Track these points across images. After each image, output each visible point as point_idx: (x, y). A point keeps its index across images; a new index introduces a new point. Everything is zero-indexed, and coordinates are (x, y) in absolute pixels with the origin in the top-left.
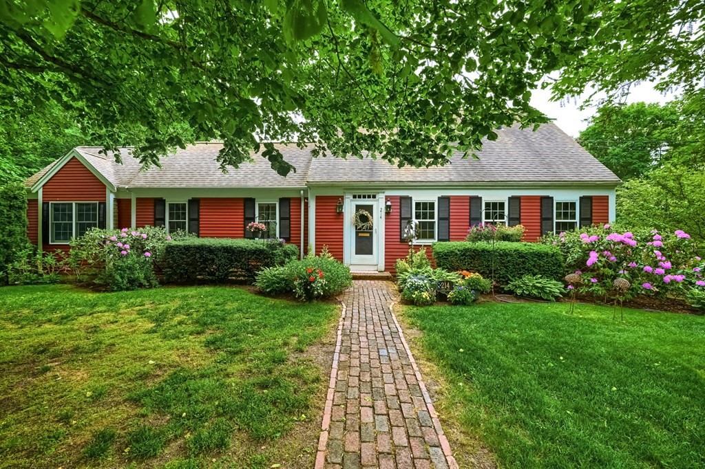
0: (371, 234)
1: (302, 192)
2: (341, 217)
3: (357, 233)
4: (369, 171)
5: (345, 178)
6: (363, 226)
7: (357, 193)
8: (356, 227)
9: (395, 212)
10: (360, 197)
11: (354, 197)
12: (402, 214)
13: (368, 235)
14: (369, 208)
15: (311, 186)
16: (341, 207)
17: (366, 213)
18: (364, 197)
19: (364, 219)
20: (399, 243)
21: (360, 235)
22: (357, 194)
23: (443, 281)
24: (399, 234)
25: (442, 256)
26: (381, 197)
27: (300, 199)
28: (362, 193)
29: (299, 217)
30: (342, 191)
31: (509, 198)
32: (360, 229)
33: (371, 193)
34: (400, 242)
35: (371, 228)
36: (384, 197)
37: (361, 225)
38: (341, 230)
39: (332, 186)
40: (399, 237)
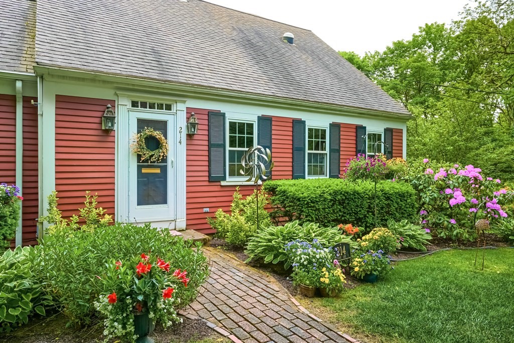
0: (164, 169)
1: (19, 84)
2: (110, 139)
3: (139, 168)
4: (154, 64)
5: (116, 69)
6: (152, 156)
7: (140, 97)
8: (139, 156)
9: (201, 134)
10: (144, 105)
11: (134, 104)
12: (212, 138)
13: (158, 171)
14: (162, 126)
15: (43, 74)
16: (112, 119)
17: (157, 134)
18: (152, 106)
19: (153, 143)
20: (207, 183)
21: (144, 171)
22: (140, 100)
23: (338, 245)
24: (206, 168)
25: (308, 203)
26: (181, 109)
27: (13, 99)
28: (149, 98)
29: (10, 134)
30: (113, 92)
31: (330, 124)
32: (146, 161)
33: (165, 100)
34: (209, 181)
35: (164, 160)
36: (185, 110)
37: (147, 153)
38: (111, 163)
39: (95, 79)
40: (206, 174)
